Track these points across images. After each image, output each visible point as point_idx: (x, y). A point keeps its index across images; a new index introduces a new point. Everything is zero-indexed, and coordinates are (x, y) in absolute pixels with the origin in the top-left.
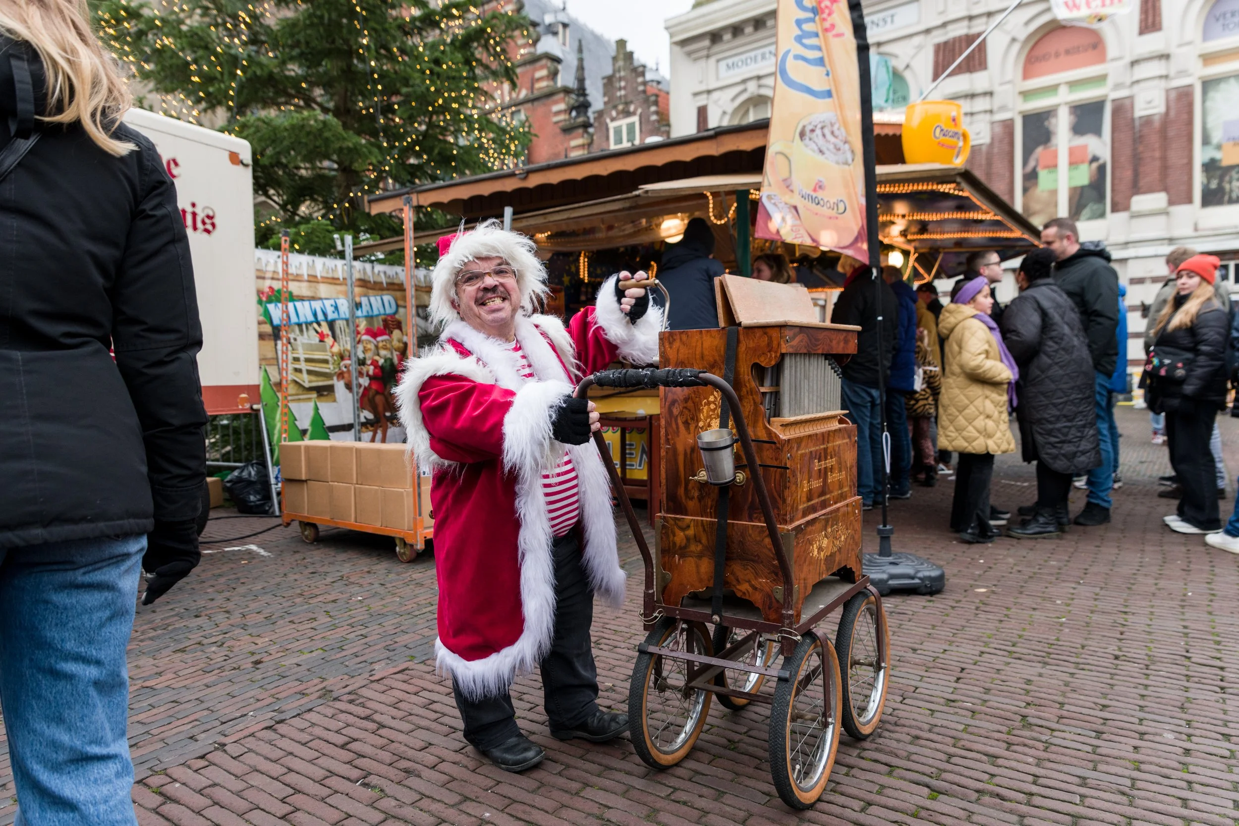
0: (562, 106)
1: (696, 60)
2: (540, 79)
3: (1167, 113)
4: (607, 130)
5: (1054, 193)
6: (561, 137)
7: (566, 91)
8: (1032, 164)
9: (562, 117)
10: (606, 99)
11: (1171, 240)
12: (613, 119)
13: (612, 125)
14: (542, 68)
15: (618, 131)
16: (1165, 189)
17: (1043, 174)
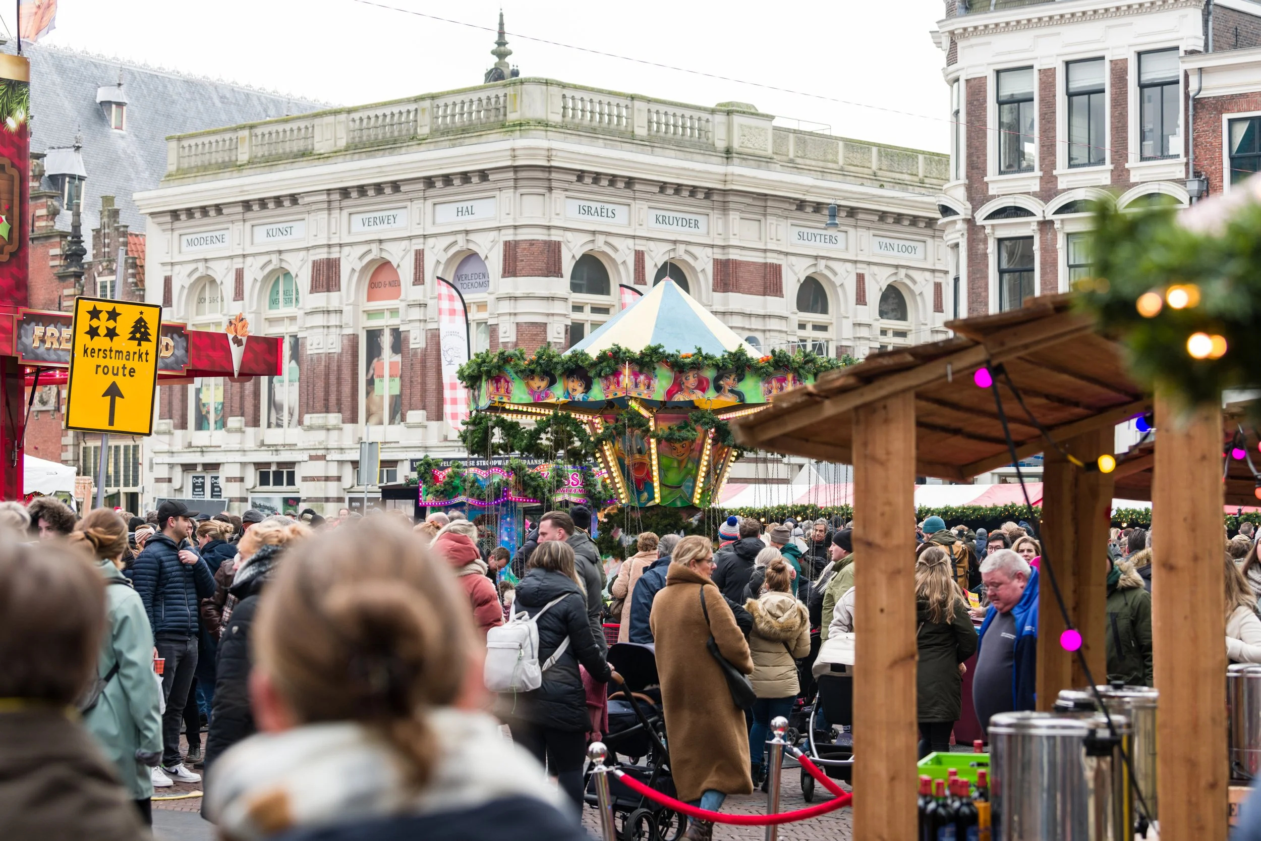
0: (57, 251)
1: (164, 230)
2: (40, 217)
3: (426, 349)
4: (95, 284)
5: (382, 397)
6: (56, 282)
7: (63, 235)
8: (371, 372)
9: (57, 263)
10: (95, 252)
11: (426, 448)
12: (100, 274)
13: (99, 280)
14: (42, 206)
15: (103, 287)
16: (424, 408)
17: (377, 380)
